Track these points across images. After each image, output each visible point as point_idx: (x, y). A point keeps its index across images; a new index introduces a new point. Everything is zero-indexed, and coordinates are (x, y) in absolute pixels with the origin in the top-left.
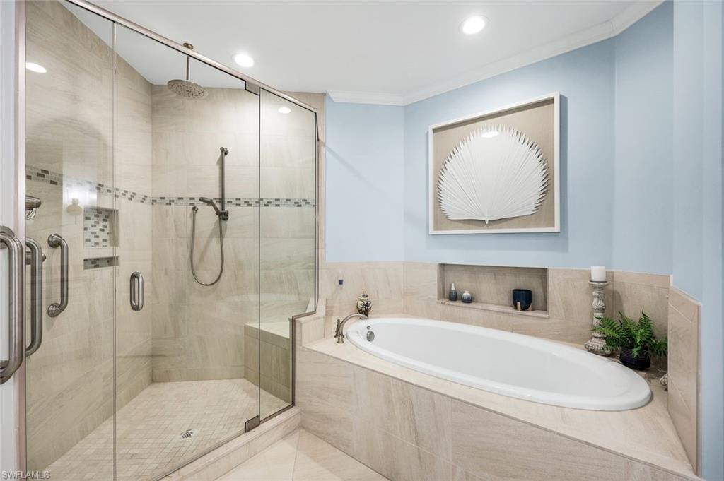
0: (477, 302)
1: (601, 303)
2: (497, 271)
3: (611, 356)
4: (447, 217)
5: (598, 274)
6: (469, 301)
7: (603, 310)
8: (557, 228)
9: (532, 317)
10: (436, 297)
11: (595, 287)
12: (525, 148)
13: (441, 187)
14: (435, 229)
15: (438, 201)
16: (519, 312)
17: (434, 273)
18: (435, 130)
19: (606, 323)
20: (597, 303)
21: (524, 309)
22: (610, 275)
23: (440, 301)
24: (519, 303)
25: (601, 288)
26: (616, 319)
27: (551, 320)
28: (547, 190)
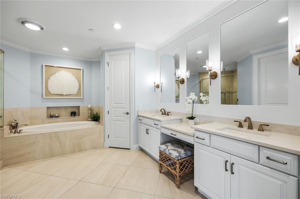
0: (60, 117)
1: (90, 112)
2: (66, 108)
3: (92, 121)
4: (50, 93)
5: (89, 106)
6: (58, 117)
7: (90, 113)
8: (82, 97)
9: (76, 118)
10: (46, 117)
11: (89, 109)
12: (75, 78)
13: (48, 84)
14: (45, 96)
15: (47, 88)
16: (73, 117)
17: (46, 110)
18: (45, 66)
19: (91, 115)
20: (89, 112)
21: (74, 116)
22: (91, 106)
23: (48, 118)
24: (73, 115)
25: (90, 109)
26: (92, 114)
27: (81, 117)
28: (80, 89)
